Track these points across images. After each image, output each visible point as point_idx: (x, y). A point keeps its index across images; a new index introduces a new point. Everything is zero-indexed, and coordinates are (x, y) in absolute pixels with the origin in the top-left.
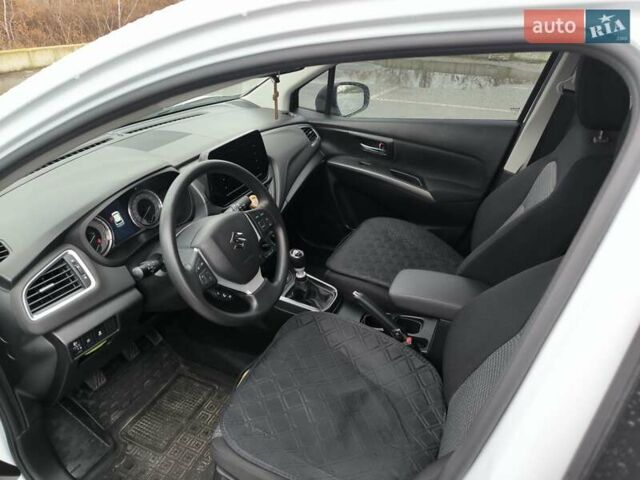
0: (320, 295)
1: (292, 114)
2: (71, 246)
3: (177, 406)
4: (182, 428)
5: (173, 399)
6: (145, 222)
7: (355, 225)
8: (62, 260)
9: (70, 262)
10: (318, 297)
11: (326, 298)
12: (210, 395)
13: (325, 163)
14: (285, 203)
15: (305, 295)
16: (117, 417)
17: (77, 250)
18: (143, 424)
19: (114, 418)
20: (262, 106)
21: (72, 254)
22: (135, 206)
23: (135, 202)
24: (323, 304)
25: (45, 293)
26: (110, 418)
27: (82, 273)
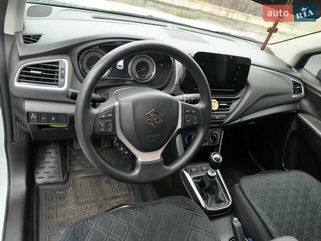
0: (216, 197)
1: (293, 69)
2: (69, 58)
3: (106, 187)
4: (97, 200)
5: (108, 182)
6: (137, 76)
7: (290, 168)
8: (57, 63)
9: (60, 66)
10: (214, 196)
11: (219, 202)
12: (125, 195)
13: (296, 114)
14: (239, 120)
15: (205, 188)
16: (79, 169)
17: (70, 63)
18: (86, 182)
19: (77, 168)
20: (276, 56)
21: (65, 63)
22: (136, 63)
23: (138, 61)
24: (214, 204)
25: (32, 74)
26: (75, 167)
27: (63, 77)
